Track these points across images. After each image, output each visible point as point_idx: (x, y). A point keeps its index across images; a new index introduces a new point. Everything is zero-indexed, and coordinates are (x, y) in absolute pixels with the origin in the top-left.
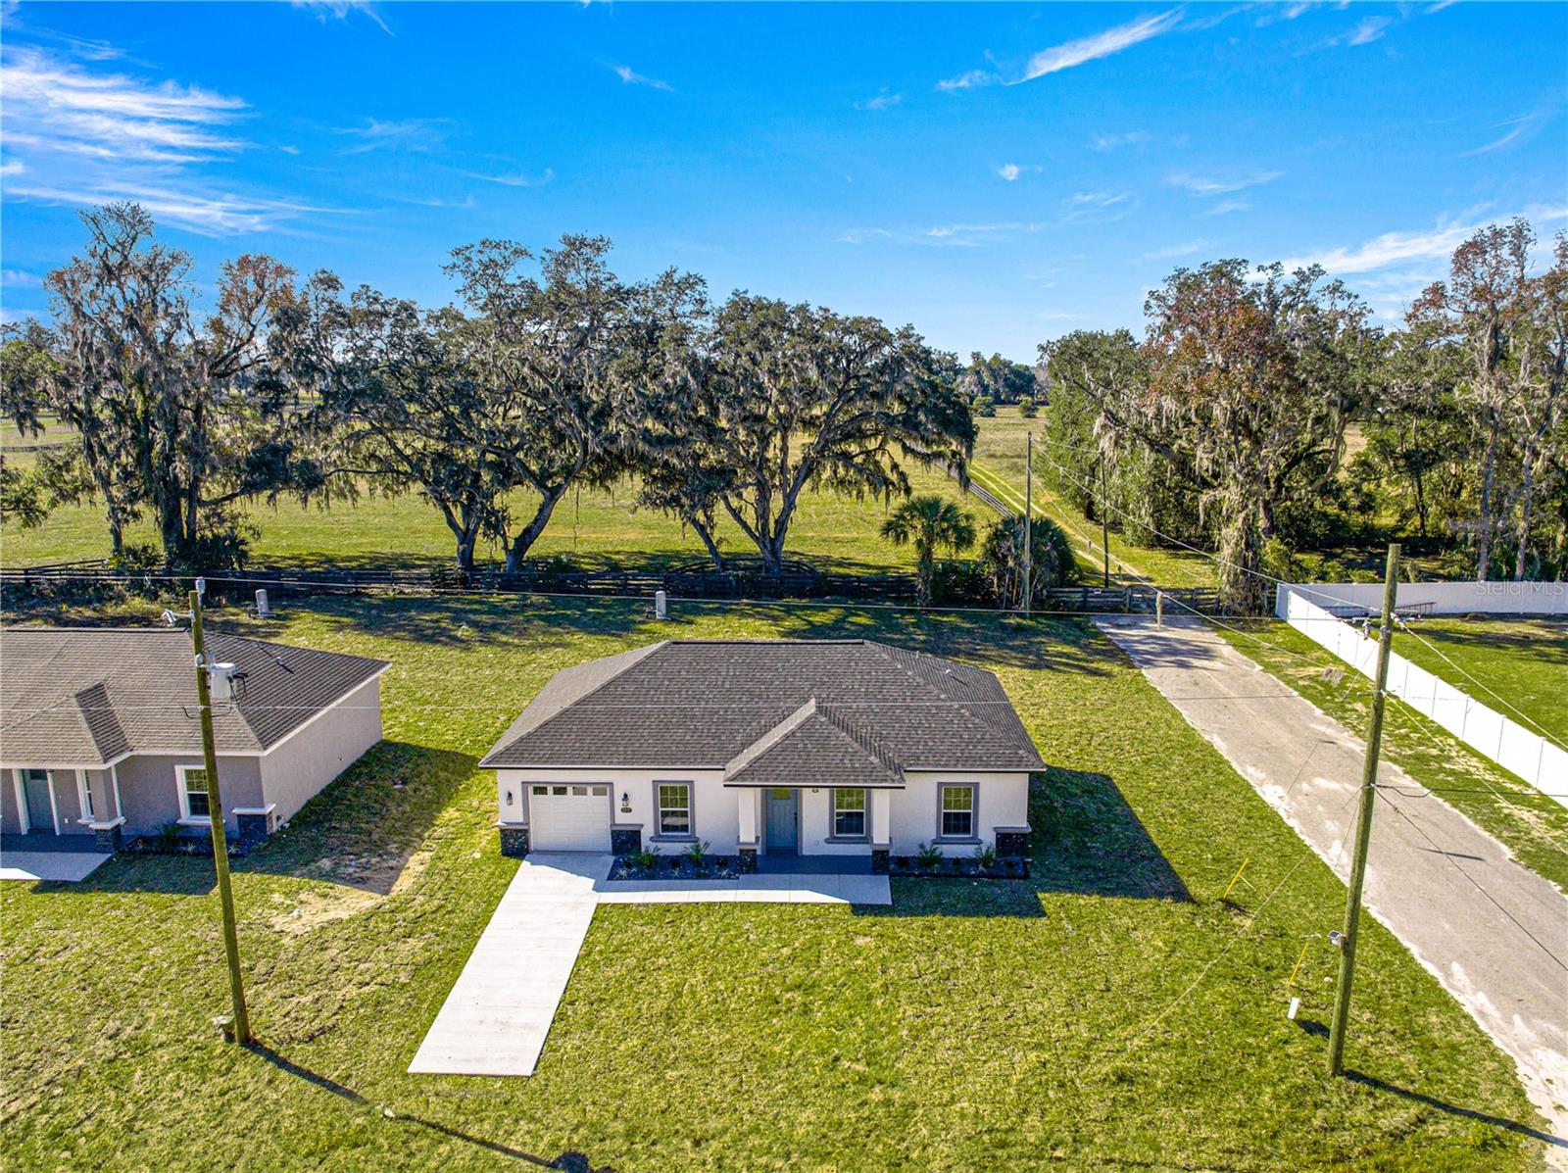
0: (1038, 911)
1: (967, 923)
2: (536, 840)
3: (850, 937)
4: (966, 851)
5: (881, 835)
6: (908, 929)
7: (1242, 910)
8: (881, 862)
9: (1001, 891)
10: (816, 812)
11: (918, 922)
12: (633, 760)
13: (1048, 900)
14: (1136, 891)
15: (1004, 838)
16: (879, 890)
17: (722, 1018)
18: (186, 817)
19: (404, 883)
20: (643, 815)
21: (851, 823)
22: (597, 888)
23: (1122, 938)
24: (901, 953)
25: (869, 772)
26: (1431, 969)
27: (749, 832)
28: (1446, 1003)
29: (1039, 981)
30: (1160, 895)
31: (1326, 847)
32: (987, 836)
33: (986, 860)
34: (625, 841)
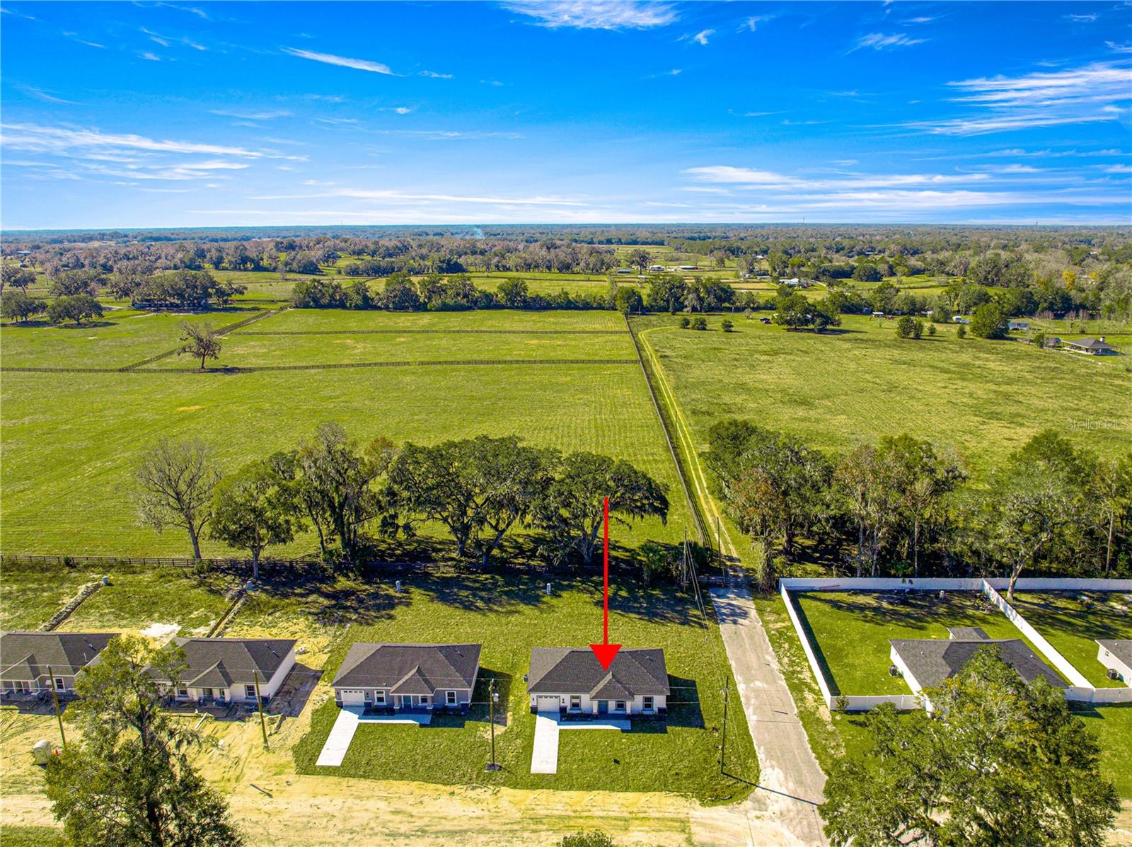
0: (666, 732)
1: (649, 735)
2: (540, 709)
3: (621, 739)
4: (651, 713)
5: (628, 711)
6: (635, 737)
7: (717, 731)
8: (627, 717)
9: (657, 725)
10: (612, 705)
11: (637, 735)
12: (565, 691)
13: (669, 728)
14: (689, 725)
15: (660, 710)
16: (628, 725)
17: (594, 760)
18: (447, 704)
19: (509, 723)
20: (568, 704)
21: (621, 706)
22: (559, 724)
23: (684, 740)
24: (633, 744)
25: (625, 697)
26: (756, 748)
27: (595, 711)
28: (755, 757)
29: (663, 751)
30: (697, 727)
31: (748, 709)
32: (656, 709)
33: (655, 715)
34: (563, 710)
